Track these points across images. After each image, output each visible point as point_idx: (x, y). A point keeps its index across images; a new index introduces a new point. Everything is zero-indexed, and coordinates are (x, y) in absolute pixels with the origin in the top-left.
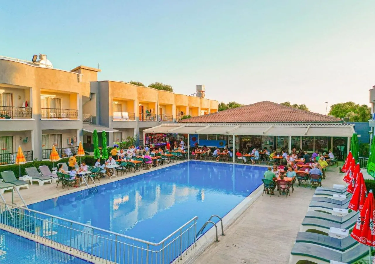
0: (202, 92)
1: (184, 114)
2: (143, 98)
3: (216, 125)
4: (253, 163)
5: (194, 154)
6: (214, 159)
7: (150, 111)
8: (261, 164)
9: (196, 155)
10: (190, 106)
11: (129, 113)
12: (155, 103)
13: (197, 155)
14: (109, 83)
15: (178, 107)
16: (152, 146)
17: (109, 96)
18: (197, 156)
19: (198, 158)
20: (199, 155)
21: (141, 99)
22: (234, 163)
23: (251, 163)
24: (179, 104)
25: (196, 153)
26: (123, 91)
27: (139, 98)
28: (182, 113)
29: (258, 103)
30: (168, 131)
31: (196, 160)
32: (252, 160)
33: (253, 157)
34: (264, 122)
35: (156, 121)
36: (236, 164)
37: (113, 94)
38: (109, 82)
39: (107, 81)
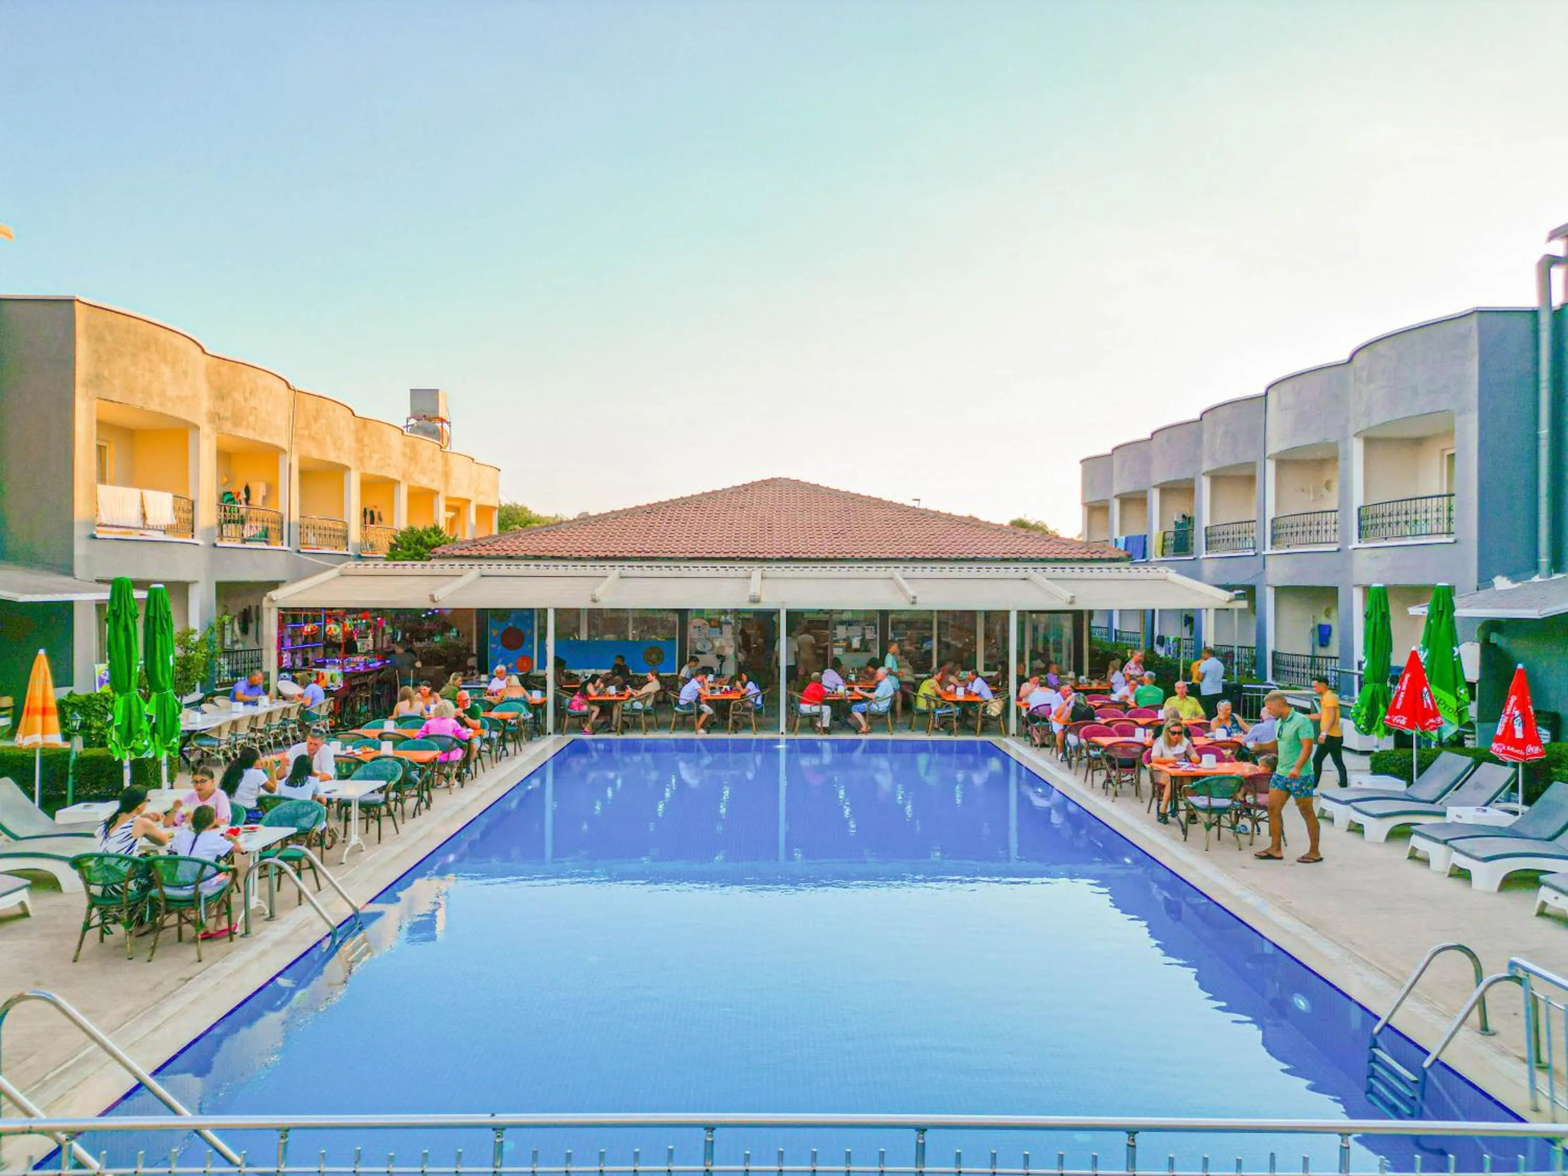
0: (439, 425)
1: (380, 519)
2: (237, 420)
3: (646, 569)
4: (864, 729)
5: (580, 705)
6: (685, 723)
7: (243, 496)
8: (896, 727)
9: (593, 712)
10: (412, 484)
11: (175, 496)
12: (281, 457)
13: (597, 710)
14: (81, 315)
15: (369, 485)
16: (327, 677)
17: (79, 391)
18: (595, 715)
19: (605, 726)
20: (606, 708)
21: (228, 427)
22: (782, 736)
23: (856, 729)
24: (373, 469)
25: (593, 703)
26: (152, 371)
27: (215, 418)
28: (368, 518)
29: (753, 484)
30: (432, 596)
31: (594, 734)
32: (858, 715)
33: (866, 699)
34: (853, 560)
35: (285, 547)
36: (792, 736)
37: (96, 380)
38: (77, 304)
39: (71, 301)
